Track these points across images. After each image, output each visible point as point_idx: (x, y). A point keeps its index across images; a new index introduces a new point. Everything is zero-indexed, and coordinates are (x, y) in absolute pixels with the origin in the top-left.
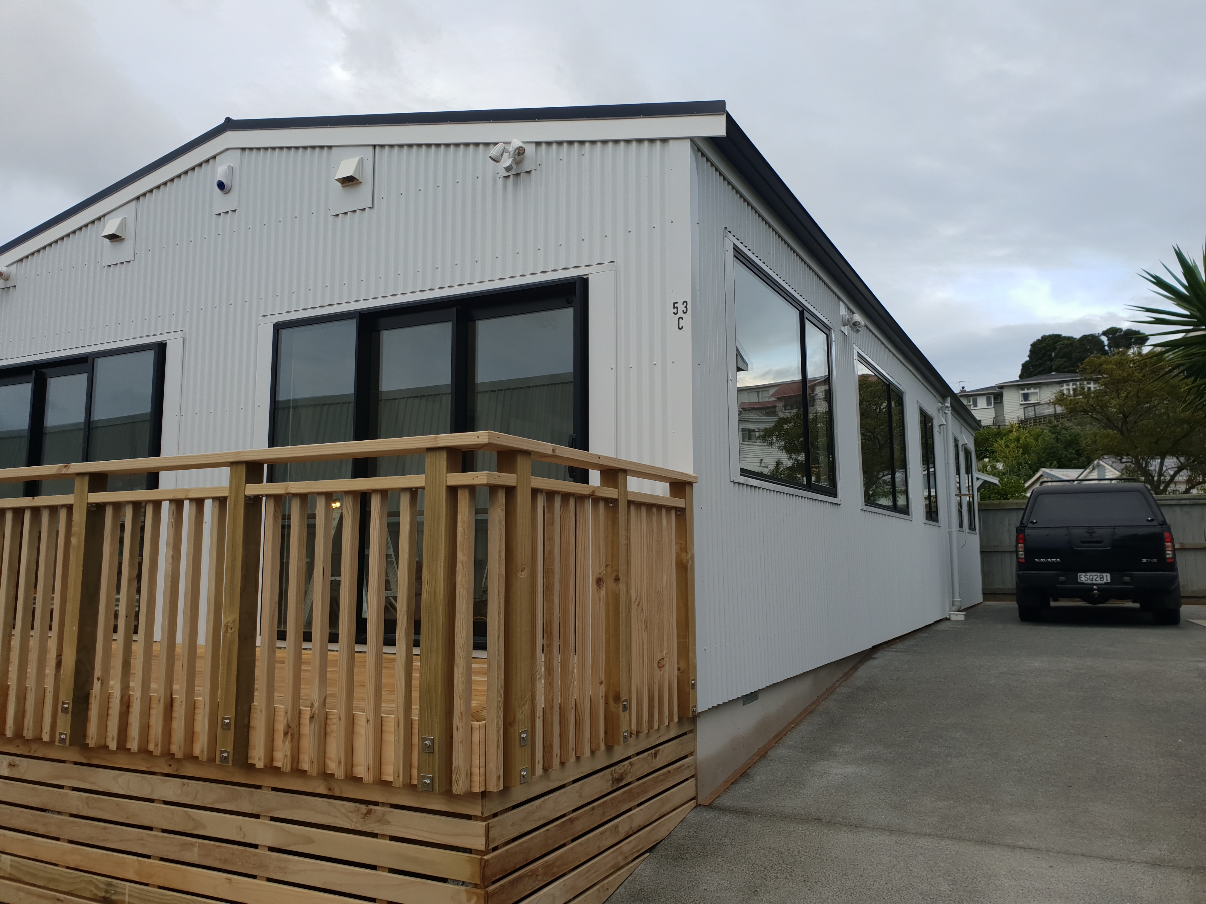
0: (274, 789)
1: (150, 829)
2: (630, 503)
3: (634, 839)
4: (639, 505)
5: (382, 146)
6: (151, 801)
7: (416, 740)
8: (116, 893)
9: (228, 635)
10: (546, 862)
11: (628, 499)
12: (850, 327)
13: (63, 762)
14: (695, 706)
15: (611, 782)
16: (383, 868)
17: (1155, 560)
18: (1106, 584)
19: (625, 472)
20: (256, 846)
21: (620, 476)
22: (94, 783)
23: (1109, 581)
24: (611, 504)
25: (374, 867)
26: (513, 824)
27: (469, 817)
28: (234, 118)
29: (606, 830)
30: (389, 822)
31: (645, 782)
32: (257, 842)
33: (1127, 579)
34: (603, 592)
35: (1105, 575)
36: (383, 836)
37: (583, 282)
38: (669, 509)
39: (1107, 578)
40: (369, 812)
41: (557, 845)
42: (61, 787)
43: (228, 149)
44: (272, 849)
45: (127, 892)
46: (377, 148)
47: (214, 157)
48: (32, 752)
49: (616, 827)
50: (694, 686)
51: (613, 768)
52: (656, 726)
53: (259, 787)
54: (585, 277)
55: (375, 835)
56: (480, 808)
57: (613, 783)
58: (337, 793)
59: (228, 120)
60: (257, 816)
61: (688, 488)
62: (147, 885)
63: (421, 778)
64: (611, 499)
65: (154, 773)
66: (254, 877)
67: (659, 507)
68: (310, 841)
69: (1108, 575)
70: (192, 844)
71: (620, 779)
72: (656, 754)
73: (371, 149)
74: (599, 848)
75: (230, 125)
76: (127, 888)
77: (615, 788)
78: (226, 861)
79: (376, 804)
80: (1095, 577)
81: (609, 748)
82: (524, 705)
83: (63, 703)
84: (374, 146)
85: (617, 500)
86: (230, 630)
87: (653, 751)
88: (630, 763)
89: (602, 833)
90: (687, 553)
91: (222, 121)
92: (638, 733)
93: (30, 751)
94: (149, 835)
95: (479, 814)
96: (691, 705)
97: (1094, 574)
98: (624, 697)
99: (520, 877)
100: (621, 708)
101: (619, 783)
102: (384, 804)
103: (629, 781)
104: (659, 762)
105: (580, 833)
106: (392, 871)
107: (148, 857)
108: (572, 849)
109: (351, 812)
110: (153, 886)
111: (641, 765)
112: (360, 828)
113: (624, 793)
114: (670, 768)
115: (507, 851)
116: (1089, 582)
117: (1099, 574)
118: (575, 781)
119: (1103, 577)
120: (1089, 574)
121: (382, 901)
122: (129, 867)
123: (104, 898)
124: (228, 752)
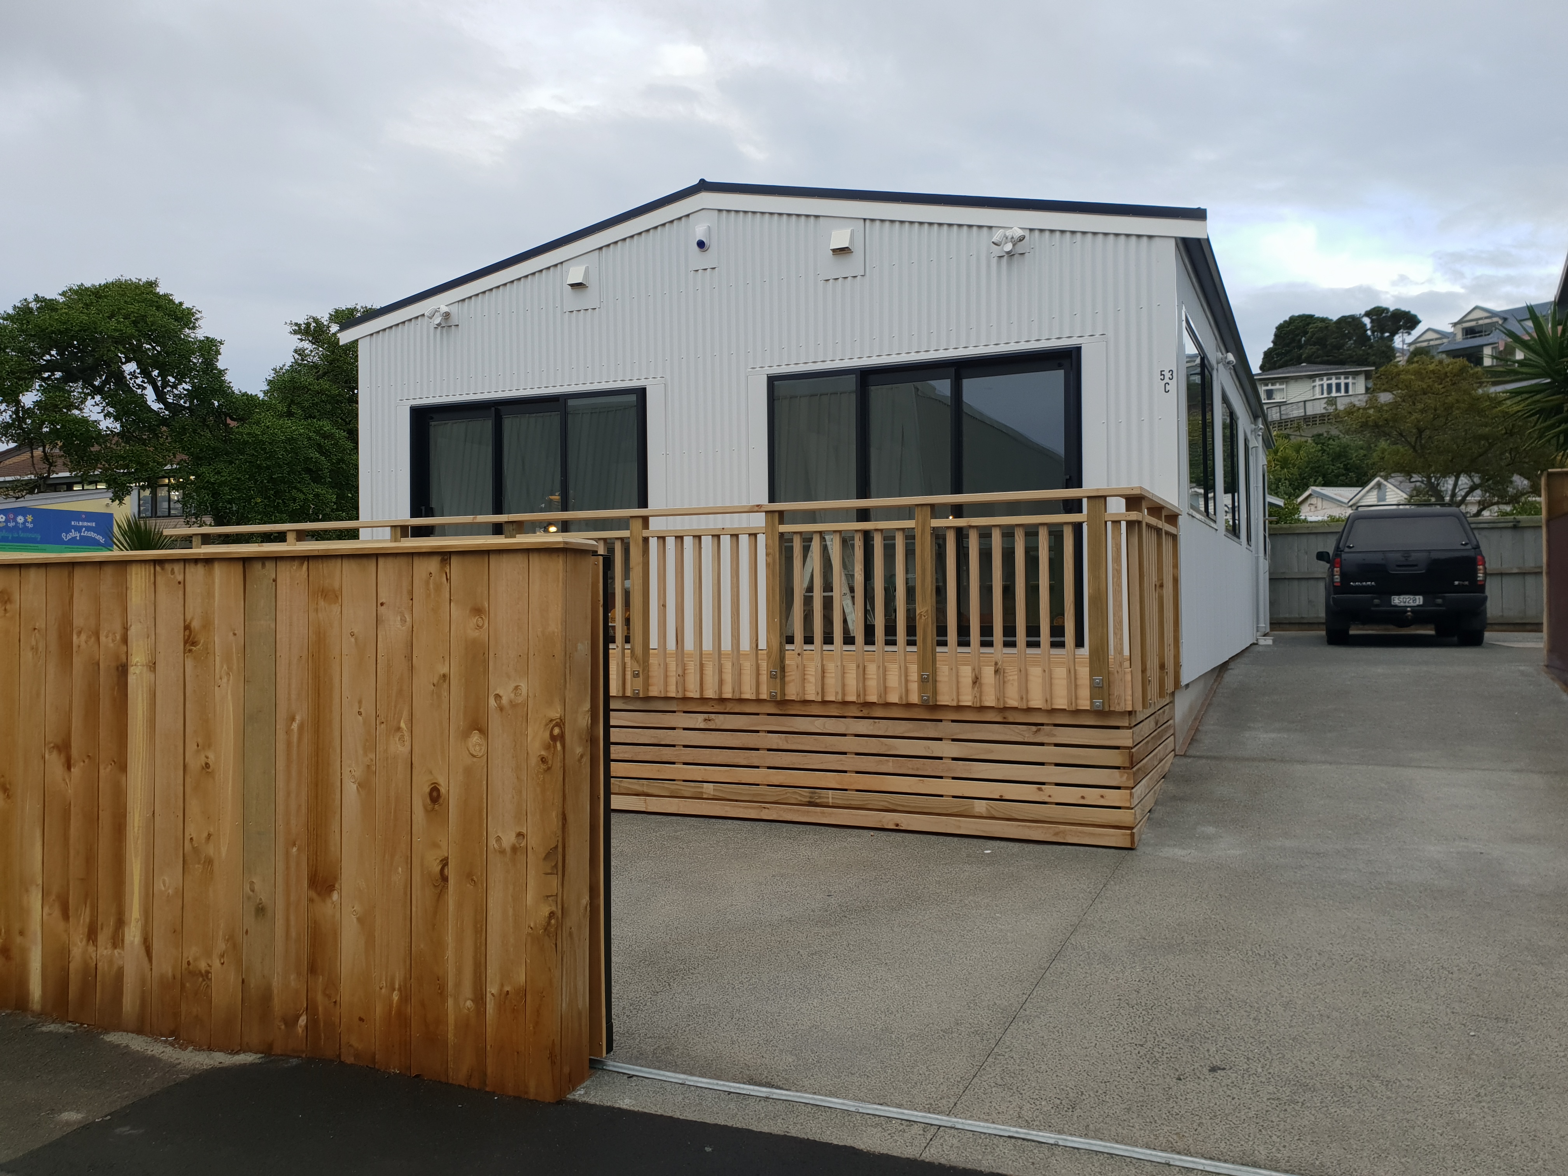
0: (953, 721)
1: (845, 753)
5: (872, 220)
6: (845, 735)
8: (820, 797)
12: (1224, 365)
13: (758, 714)
14: (1178, 682)
15: (1155, 724)
16: (1050, 764)
17: (1467, 583)
18: (1418, 606)
20: (942, 758)
22: (792, 727)
23: (1421, 603)
25: (1042, 764)
26: (1137, 735)
28: (708, 180)
30: (1053, 735)
32: (942, 756)
33: (1439, 601)
35: (1417, 597)
36: (1049, 744)
37: (1078, 349)
39: (1419, 600)
40: (1039, 730)
43: (702, 210)
44: (954, 759)
45: (829, 796)
46: (868, 222)
47: (688, 215)
48: (730, 709)
49: (1156, 754)
50: (1181, 667)
53: (941, 721)
54: (1078, 346)
55: (1042, 744)
56: (1128, 721)
58: (1011, 720)
59: (701, 180)
60: (940, 739)
62: (846, 790)
63: (1092, 702)
65: (846, 717)
66: (941, 777)
68: (990, 751)
69: (1421, 598)
70: (887, 761)
73: (862, 221)
75: (703, 186)
76: (829, 794)
78: (918, 769)
79: (1042, 725)
80: (1408, 600)
84: (865, 220)
86: (923, 618)
88: (1159, 714)
91: (697, 182)
93: (727, 709)
94: (845, 758)
95: (1127, 725)
97: (1407, 597)
102: (1048, 725)
104: (1165, 718)
105: (1149, 752)
106: (1057, 765)
107: (846, 772)
109: (1024, 731)
110: (853, 790)
112: (1031, 740)
114: (1167, 724)
115: (1136, 750)
116: (1402, 604)
117: (1412, 597)
118: (1147, 718)
119: (1416, 600)
120: (1402, 597)
121: (1050, 784)
122: (831, 780)
123: (809, 802)
124: (928, 696)
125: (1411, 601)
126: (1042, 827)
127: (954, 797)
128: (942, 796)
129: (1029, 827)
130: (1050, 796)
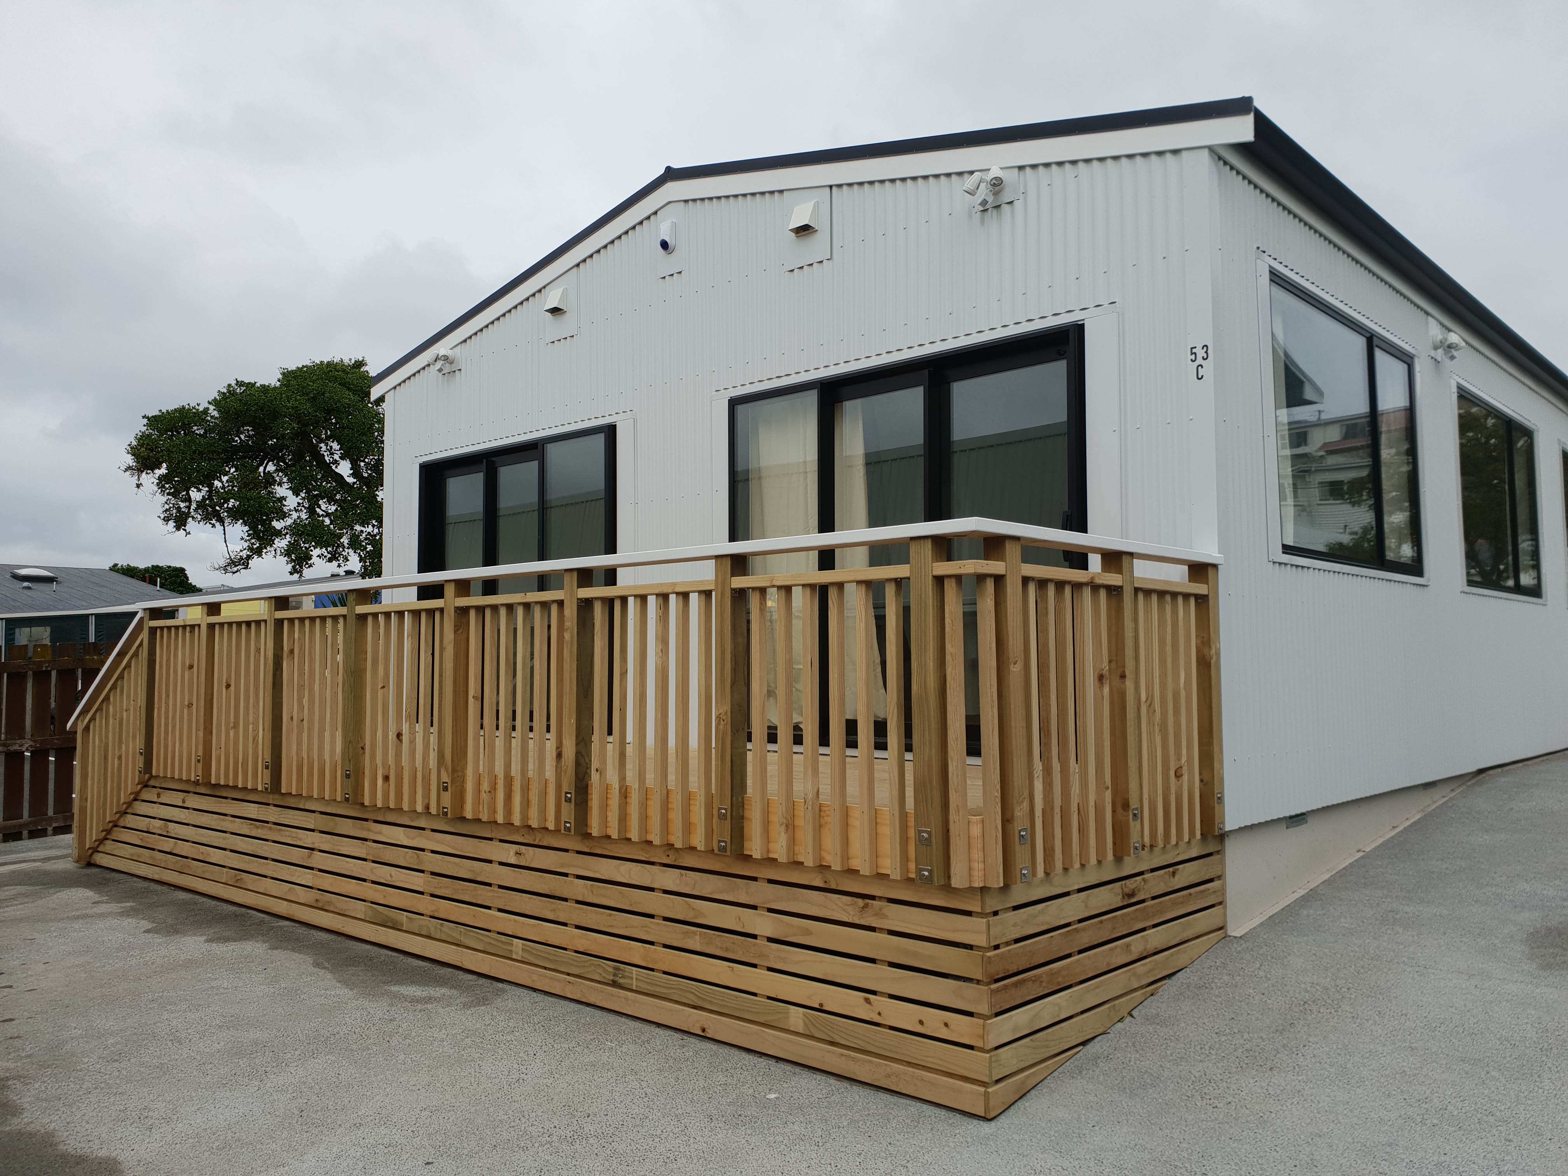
0: (771, 881)
1: (652, 916)
2: (1137, 590)
3: (1150, 962)
4: (1148, 592)
5: (840, 186)
6: (652, 889)
7: (912, 833)
8: (623, 977)
9: (721, 727)
10: (1051, 970)
11: (1136, 585)
13: (566, 851)
14: (1223, 823)
15: (1121, 896)
16: (882, 962)
19: (1131, 554)
20: (755, 937)
21: (1125, 560)
22: (597, 872)
24: (1114, 591)
25: (873, 961)
26: (1015, 925)
27: (969, 913)
28: (676, 166)
29: (1116, 947)
30: (887, 916)
31: (1161, 902)
32: (756, 933)
34: (1106, 690)
36: (881, 930)
37: (1078, 330)
38: (1186, 596)
40: (866, 906)
41: (1062, 954)
42: (566, 875)
43: (669, 203)
44: (771, 940)
45: (634, 976)
46: (834, 189)
47: (655, 213)
48: (537, 841)
49: (1128, 945)
50: (1221, 800)
51: (1123, 882)
52: (1173, 841)
53: (755, 879)
54: (1079, 323)
55: (872, 929)
56: (979, 903)
57: (1123, 897)
58: (833, 886)
59: (668, 169)
60: (755, 907)
61: (1210, 571)
62: (652, 970)
63: (919, 871)
64: (1115, 586)
65: (653, 863)
66: (754, 966)
67: (1174, 595)
68: (808, 933)
70: (693, 932)
71: (1132, 895)
72: (1174, 874)
73: (828, 190)
74: (1108, 964)
75: (671, 174)
76: (634, 972)
77: (1125, 903)
78: (727, 950)
79: (873, 898)
81: (1118, 859)
82: (1022, 802)
83: (567, 793)
84: (831, 187)
85: (1121, 587)
86: (722, 722)
87: (1171, 869)
88: (1143, 879)
89: (1111, 949)
90: (1210, 647)
91: (663, 171)
92: (1152, 846)
93: (535, 841)
94: (652, 922)
95: (978, 909)
96: (1217, 821)
98: (1134, 803)
99: (1024, 981)
100: (1131, 816)
101: (1130, 901)
102: (881, 898)
103: (1142, 898)
104: (1179, 882)
105: (1087, 946)
106: (892, 965)
107: (652, 943)
108: (1078, 960)
109: (848, 905)
110: (658, 971)
111: (1156, 883)
112: (857, 922)
113: (1137, 910)
114: (1192, 891)
115: (1009, 951)
118: (1080, 890)
121: (882, 994)
122: (635, 953)
123: (613, 981)
124: (726, 842)
126: (870, 1061)
127: (769, 998)
128: (755, 994)
129: (853, 1059)
130: (879, 1014)
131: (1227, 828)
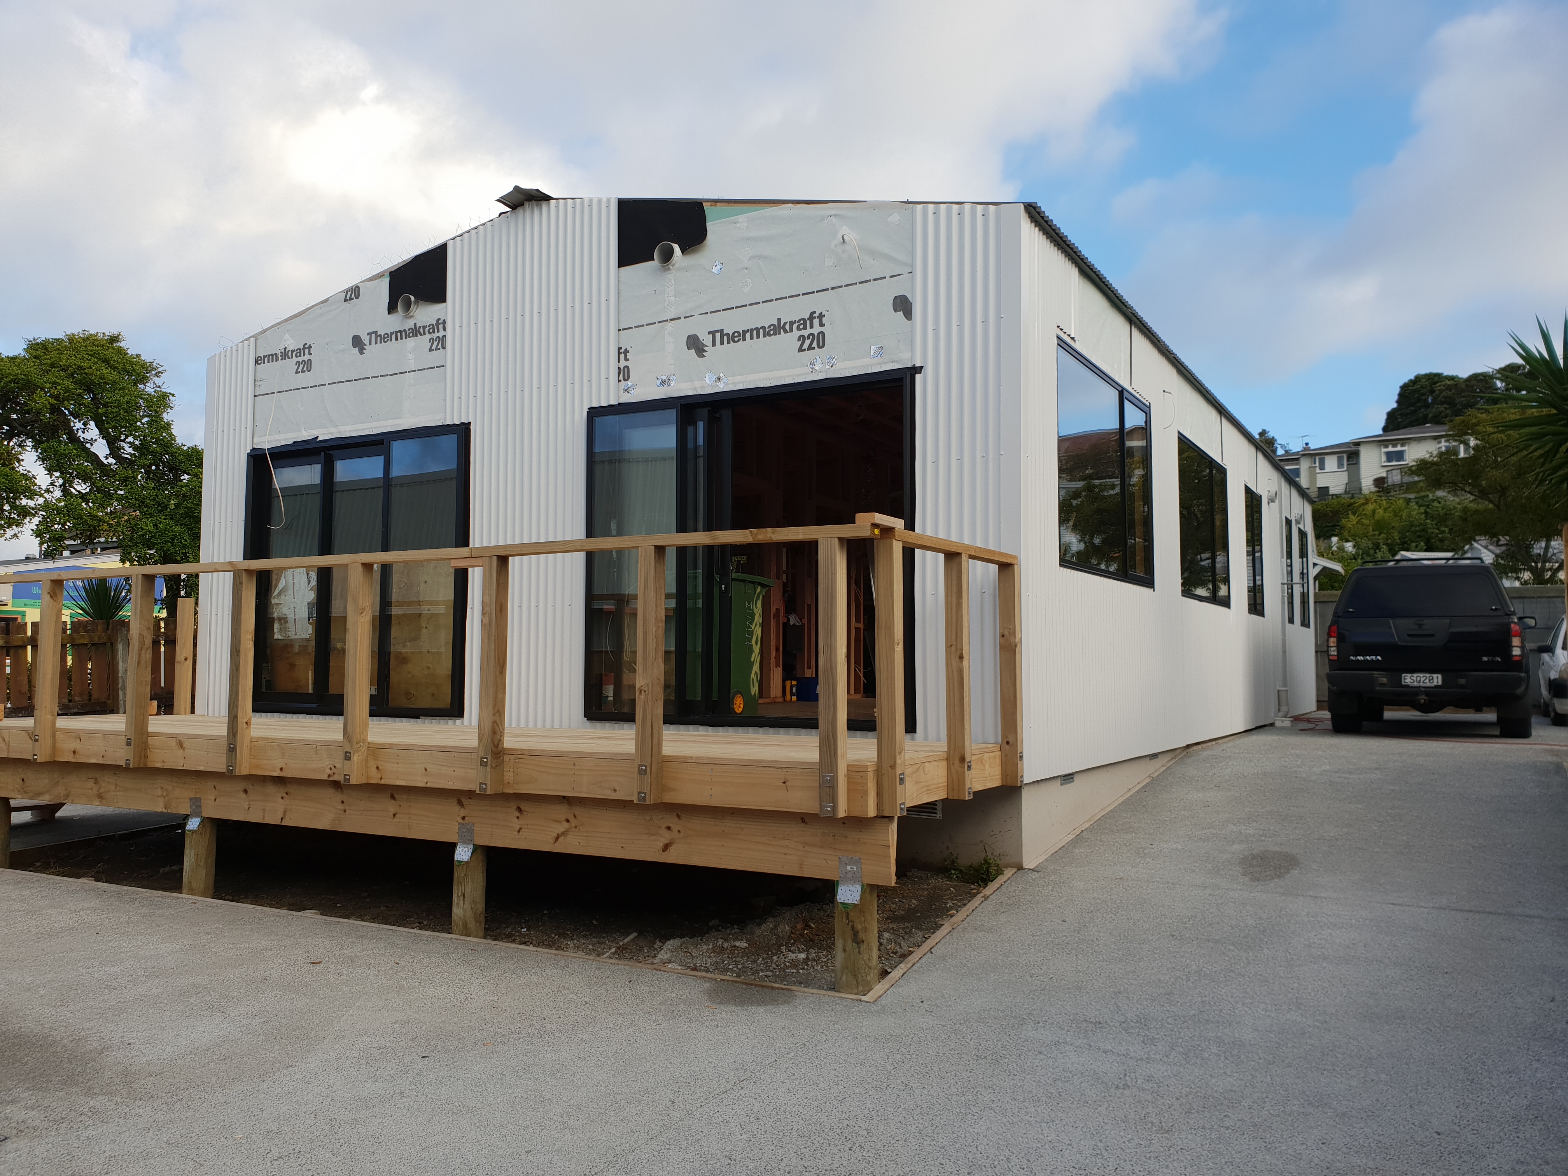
9: (642, 697)
14: (1022, 777)
17: (1498, 659)
18: (1436, 687)
23: (1440, 683)
33: (1462, 681)
35: (1435, 676)
39: (1437, 679)
50: (1020, 758)
61: (1011, 569)
69: (1440, 676)
80: (1423, 679)
83: (483, 758)
86: (643, 692)
90: (1015, 636)
96: (1019, 775)
97: (1421, 675)
98: (968, 758)
100: (966, 767)
116: (1416, 684)
117: (1428, 675)
119: (1433, 679)
120: (1415, 675)
124: (645, 793)
125: (1427, 681)
131: (1025, 782)
